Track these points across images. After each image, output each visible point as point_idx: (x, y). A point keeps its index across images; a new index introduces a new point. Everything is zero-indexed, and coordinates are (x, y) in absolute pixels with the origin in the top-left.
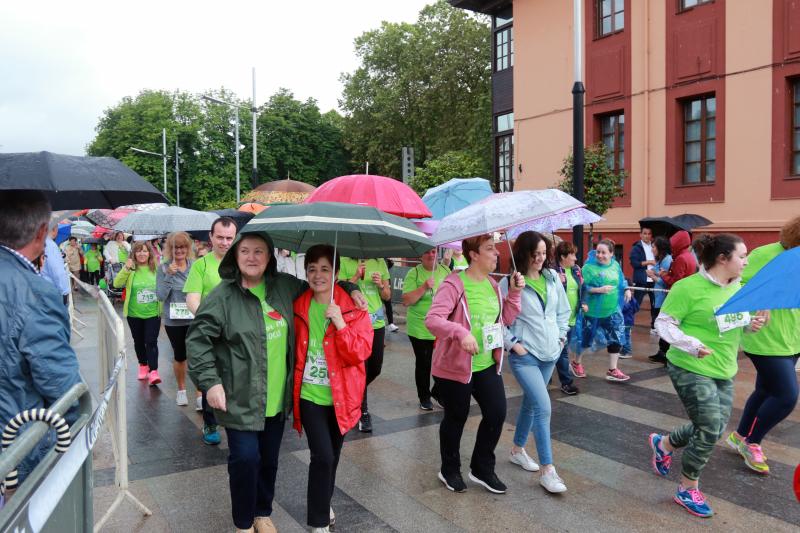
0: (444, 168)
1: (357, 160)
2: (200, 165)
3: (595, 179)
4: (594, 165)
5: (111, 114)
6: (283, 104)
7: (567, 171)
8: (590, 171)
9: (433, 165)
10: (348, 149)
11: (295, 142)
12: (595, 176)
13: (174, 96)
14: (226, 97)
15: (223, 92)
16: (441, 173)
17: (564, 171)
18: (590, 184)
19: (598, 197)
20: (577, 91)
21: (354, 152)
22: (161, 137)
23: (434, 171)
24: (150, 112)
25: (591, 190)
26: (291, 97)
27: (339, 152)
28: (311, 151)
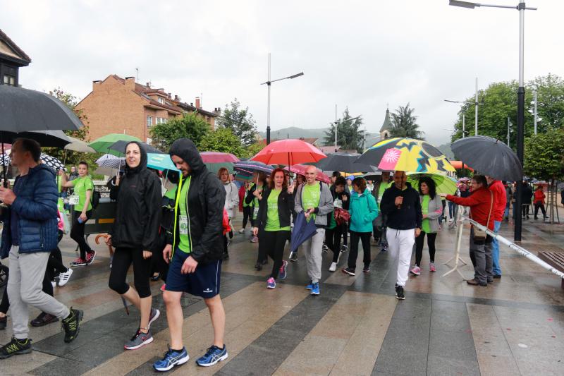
13: (511, 86)
14: (551, 81)
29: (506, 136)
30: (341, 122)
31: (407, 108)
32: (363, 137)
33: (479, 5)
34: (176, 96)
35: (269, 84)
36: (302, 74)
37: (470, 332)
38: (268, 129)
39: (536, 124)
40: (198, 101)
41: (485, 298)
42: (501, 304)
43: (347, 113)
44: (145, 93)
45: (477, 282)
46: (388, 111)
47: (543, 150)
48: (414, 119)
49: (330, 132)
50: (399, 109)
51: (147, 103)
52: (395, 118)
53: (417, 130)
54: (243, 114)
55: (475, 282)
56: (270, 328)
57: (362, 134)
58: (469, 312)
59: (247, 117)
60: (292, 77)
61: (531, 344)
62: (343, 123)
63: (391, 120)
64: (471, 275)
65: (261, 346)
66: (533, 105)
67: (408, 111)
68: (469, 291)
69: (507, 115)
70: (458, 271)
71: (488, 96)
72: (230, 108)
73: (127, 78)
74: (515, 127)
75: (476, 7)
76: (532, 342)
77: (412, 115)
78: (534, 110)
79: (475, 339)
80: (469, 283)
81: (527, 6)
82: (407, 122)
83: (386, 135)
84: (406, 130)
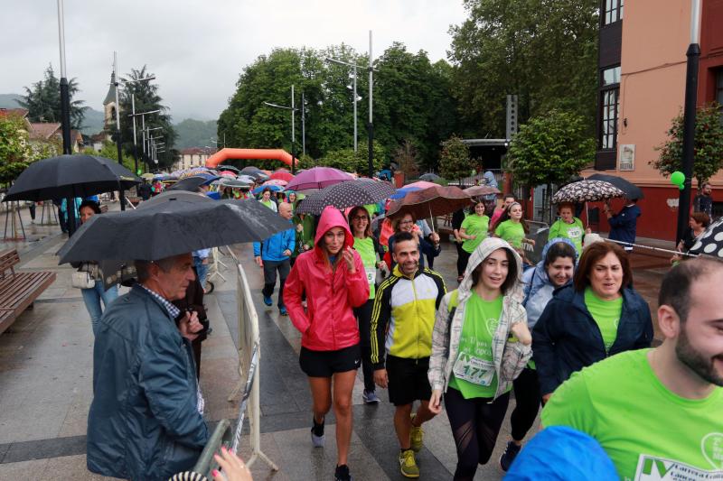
0: (548, 125)
1: (464, 107)
2: (323, 114)
3: (706, 140)
4: (706, 126)
5: (249, 71)
6: (396, 57)
7: (675, 131)
8: (701, 132)
9: (536, 122)
10: (455, 97)
11: (406, 91)
12: (706, 137)
13: (301, 53)
15: (343, 48)
16: (545, 130)
17: (672, 132)
18: (700, 145)
19: (708, 158)
20: (692, 53)
21: (460, 100)
22: (290, 90)
23: (537, 128)
24: (281, 68)
25: (701, 152)
26: (404, 50)
27: (447, 100)
28: (421, 100)
30: (43, 86)
31: (143, 72)
32: (80, 111)
43: (51, 73)
46: (113, 75)
48: (155, 88)
49: (25, 101)
50: (131, 73)
52: (128, 85)
53: (160, 103)
57: (79, 106)
62: (46, 88)
63: (121, 88)
66: (352, 79)
67: (145, 76)
71: (275, 63)
77: (151, 83)
78: (353, 86)
82: (144, 93)
83: (113, 109)
84: (144, 103)
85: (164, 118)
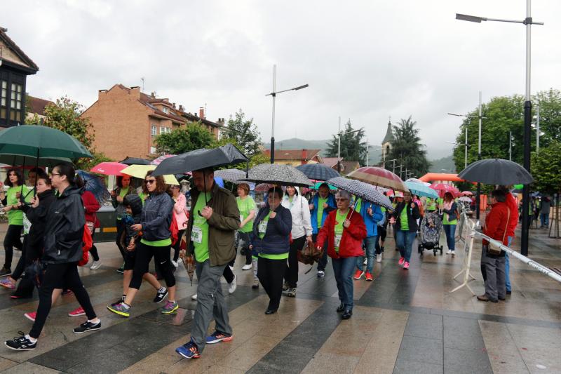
13: (513, 100)
14: (553, 96)
24: (492, 113)
29: (508, 150)
30: (343, 134)
31: (409, 121)
32: (365, 149)
33: (485, 20)
34: (180, 106)
35: (274, 95)
36: (307, 86)
37: (485, 352)
38: (273, 140)
39: (538, 139)
40: (202, 111)
41: (497, 315)
42: (513, 321)
43: (349, 125)
44: (150, 103)
45: (487, 298)
46: (390, 124)
47: (548, 164)
48: (416, 132)
49: (332, 144)
50: (401, 122)
51: (152, 113)
52: (397, 131)
53: (419, 142)
54: (247, 125)
55: (485, 298)
56: (279, 344)
57: (364, 146)
58: (482, 329)
59: (251, 129)
60: (297, 89)
61: (550, 365)
62: (345, 135)
63: (393, 133)
64: (481, 291)
65: (270, 363)
66: (535, 120)
67: (410, 123)
68: (480, 308)
69: (509, 129)
70: (468, 286)
71: (490, 110)
72: (235, 119)
73: (132, 88)
74: (517, 141)
75: (482, 21)
76: (549, 362)
77: (414, 128)
78: (536, 124)
79: (491, 359)
80: (479, 299)
81: (533, 21)
82: (408, 135)
83: (388, 147)
84: (408, 142)
85: (422, 153)
